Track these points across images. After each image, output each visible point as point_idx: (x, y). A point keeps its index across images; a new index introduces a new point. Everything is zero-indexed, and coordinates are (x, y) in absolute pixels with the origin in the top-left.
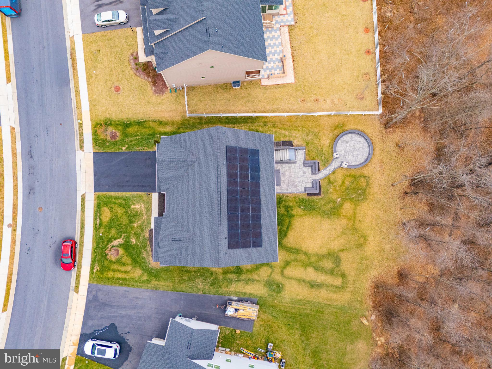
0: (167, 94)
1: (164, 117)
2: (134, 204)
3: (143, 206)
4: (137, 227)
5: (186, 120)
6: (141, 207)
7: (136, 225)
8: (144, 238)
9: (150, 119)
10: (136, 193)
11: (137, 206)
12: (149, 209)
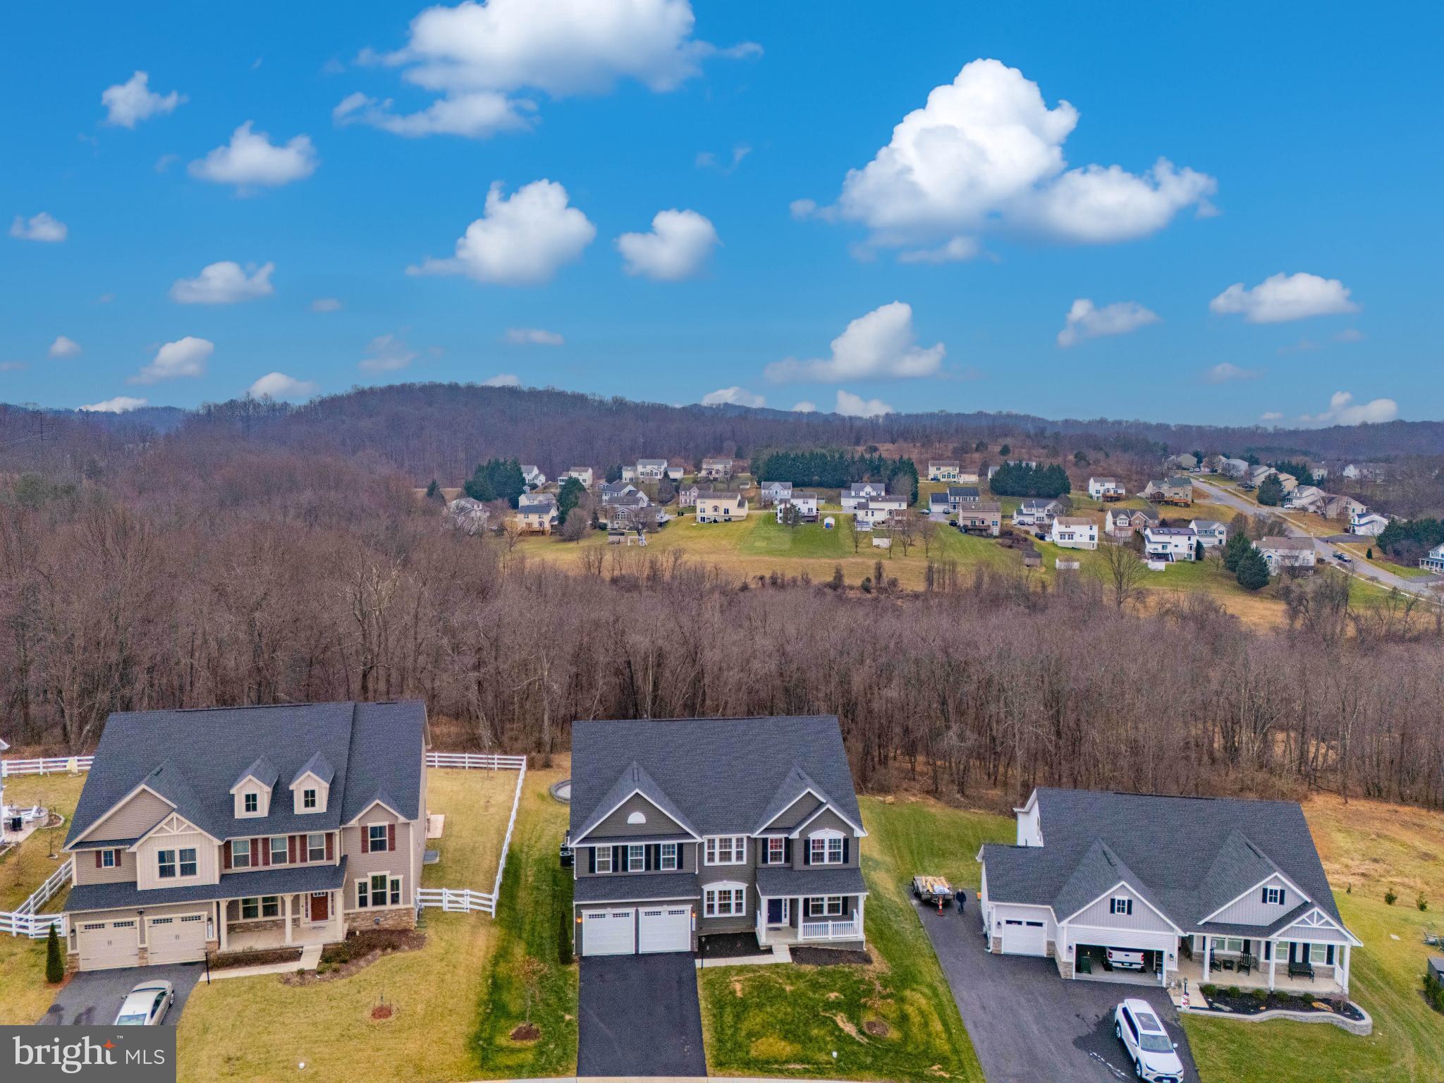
0: (430, 933)
1: (488, 948)
2: (733, 993)
3: (736, 978)
4: (792, 984)
5: (502, 920)
6: (738, 981)
7: (788, 988)
8: (820, 973)
9: (489, 968)
10: (700, 992)
11: (738, 987)
12: (741, 970)
